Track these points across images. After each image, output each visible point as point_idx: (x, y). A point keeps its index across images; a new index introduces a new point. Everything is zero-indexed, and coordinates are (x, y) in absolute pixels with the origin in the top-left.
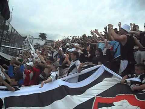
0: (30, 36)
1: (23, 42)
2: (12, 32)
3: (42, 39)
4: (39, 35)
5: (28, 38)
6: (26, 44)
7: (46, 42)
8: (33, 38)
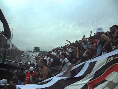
0: (27, 50)
1: (22, 56)
2: (13, 49)
3: (36, 51)
4: (34, 48)
5: (25, 52)
6: (24, 57)
7: (40, 54)
8: (29, 51)
